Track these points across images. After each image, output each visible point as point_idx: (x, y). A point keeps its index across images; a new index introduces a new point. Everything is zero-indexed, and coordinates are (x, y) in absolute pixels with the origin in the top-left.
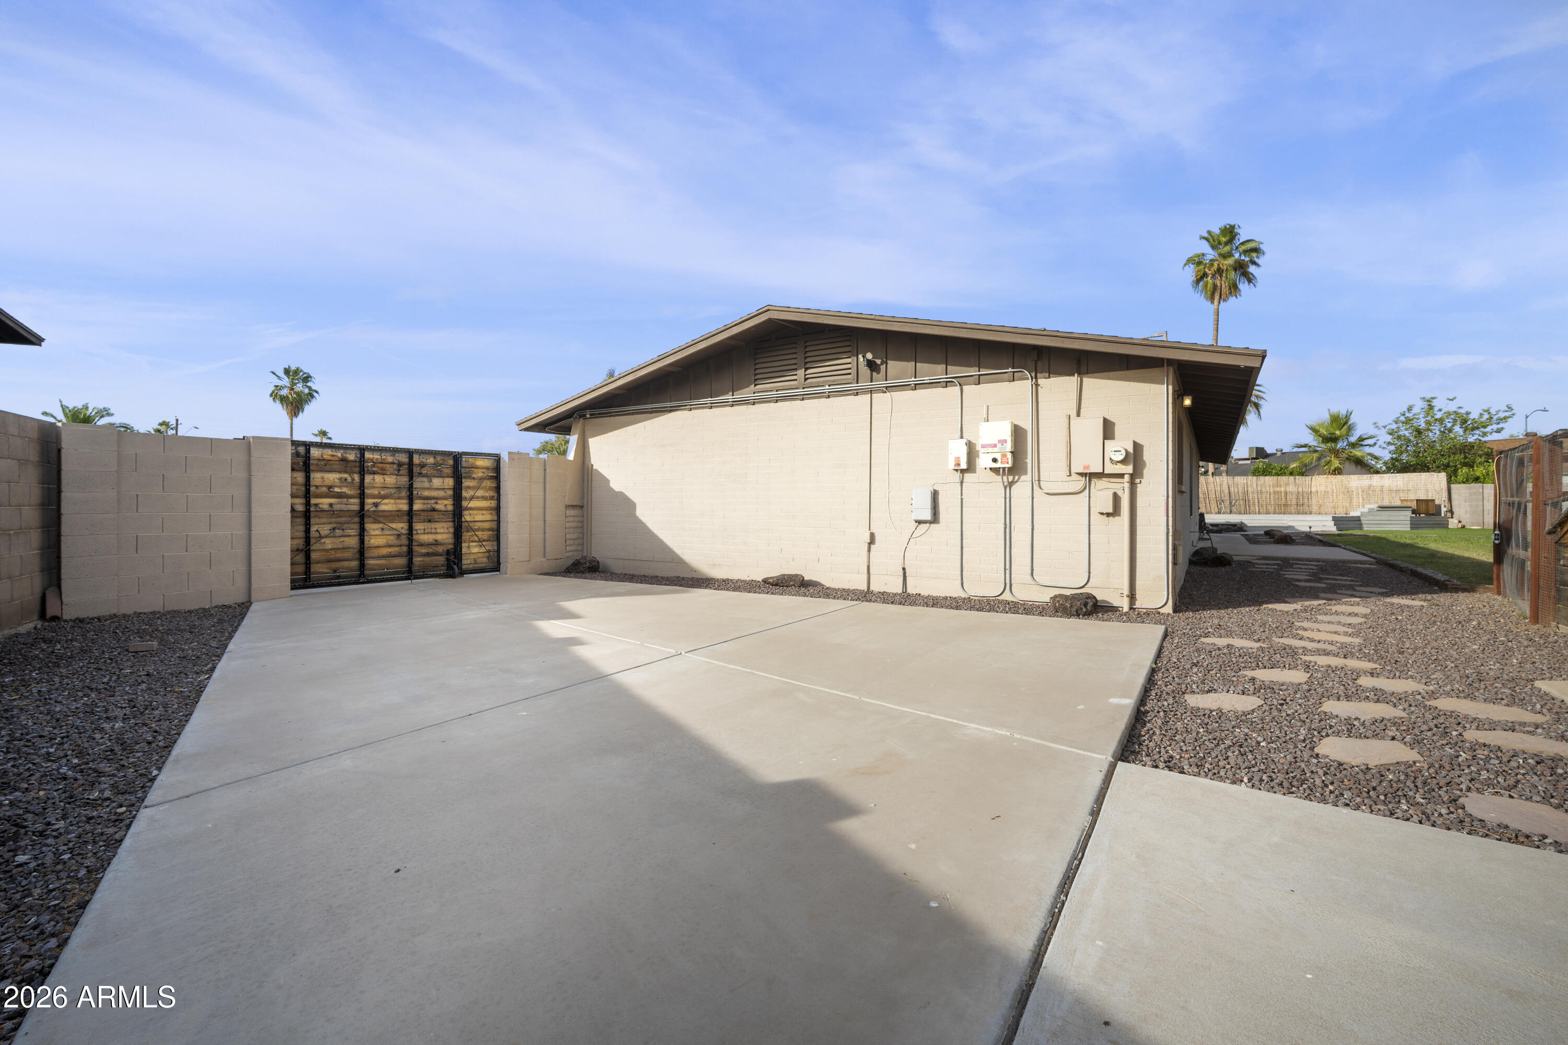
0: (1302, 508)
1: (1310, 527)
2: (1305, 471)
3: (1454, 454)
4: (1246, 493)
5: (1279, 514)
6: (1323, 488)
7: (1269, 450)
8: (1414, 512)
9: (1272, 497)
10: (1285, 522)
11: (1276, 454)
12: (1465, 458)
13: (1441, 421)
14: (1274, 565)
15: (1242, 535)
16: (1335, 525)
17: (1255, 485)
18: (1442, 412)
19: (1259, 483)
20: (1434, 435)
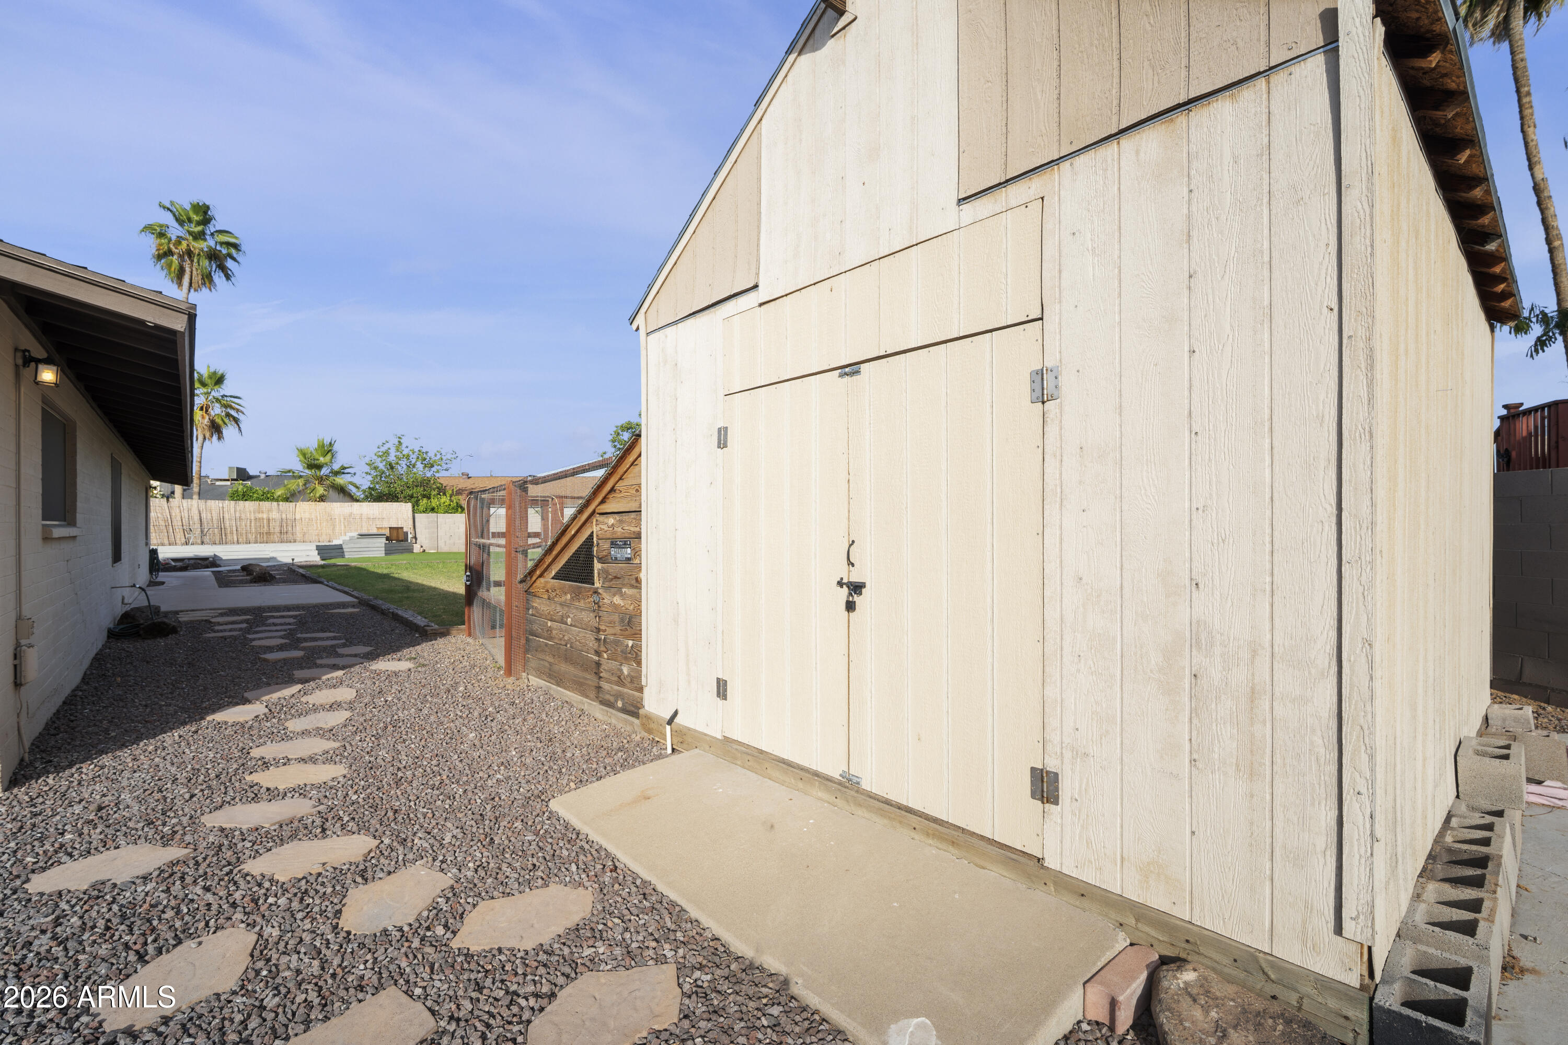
0: (285, 535)
1: (293, 560)
2: (290, 497)
3: (417, 486)
4: (222, 520)
5: (260, 543)
6: (307, 515)
7: (252, 472)
8: (387, 539)
9: (253, 525)
10: (267, 553)
11: (259, 476)
12: (425, 490)
13: (408, 457)
14: (241, 622)
15: (212, 572)
16: (319, 554)
17: (232, 511)
18: (409, 449)
19: (238, 509)
20: (402, 469)
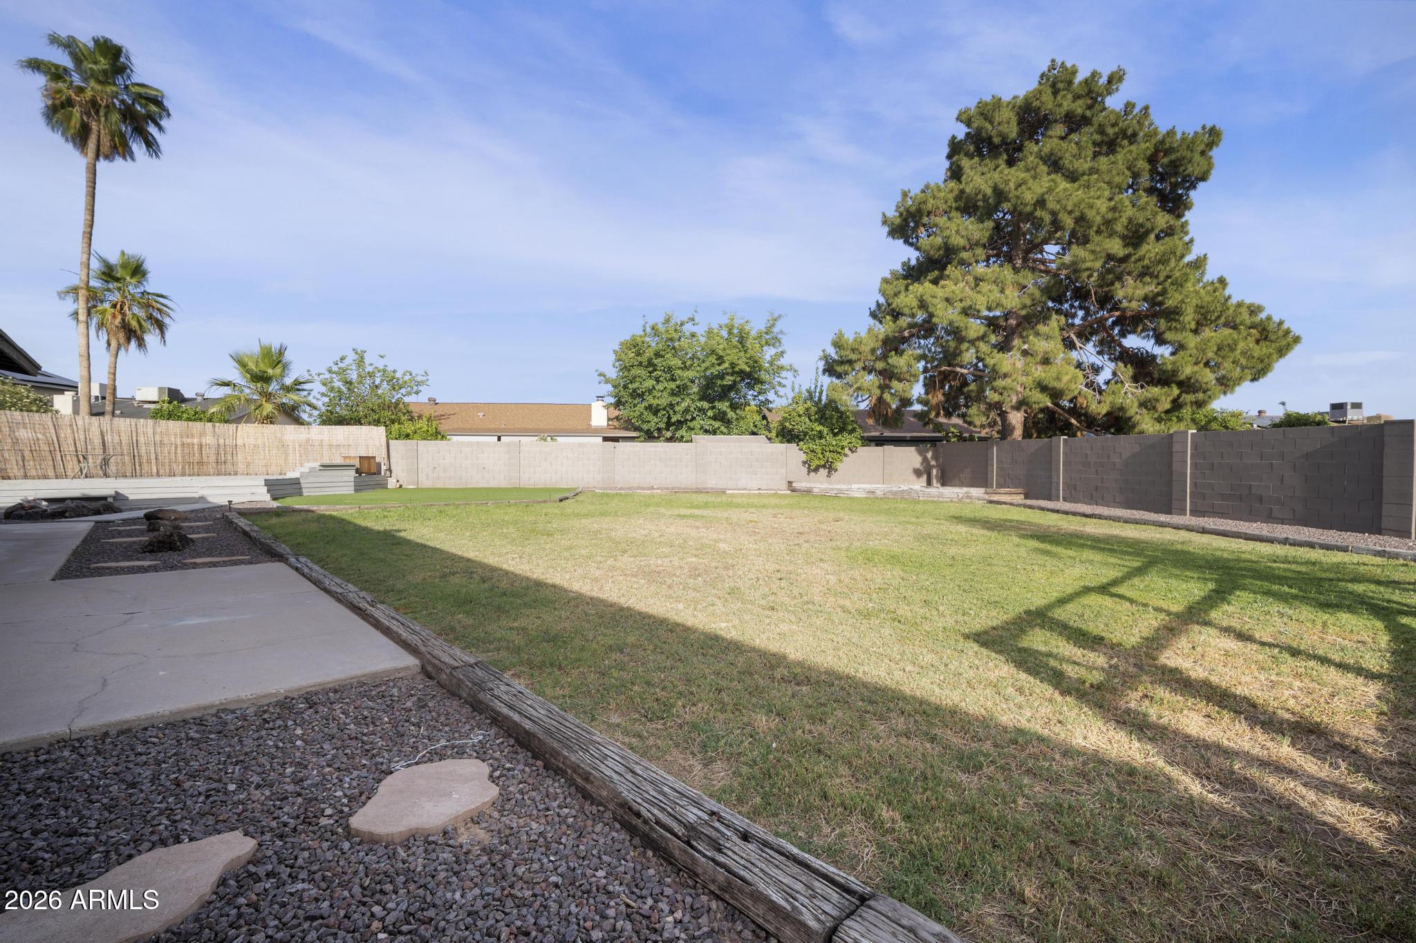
0: (223, 465)
1: (230, 500)
2: (231, 417)
3: (384, 408)
4: (135, 445)
5: (188, 476)
6: (251, 441)
7: (187, 394)
8: (357, 471)
9: (179, 451)
11: (194, 398)
12: (394, 413)
13: (371, 375)
15: (97, 522)
16: (269, 491)
17: (150, 431)
18: (372, 367)
19: (159, 430)
20: (365, 389)
